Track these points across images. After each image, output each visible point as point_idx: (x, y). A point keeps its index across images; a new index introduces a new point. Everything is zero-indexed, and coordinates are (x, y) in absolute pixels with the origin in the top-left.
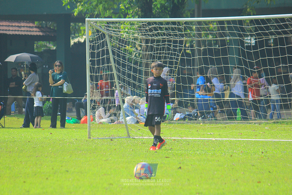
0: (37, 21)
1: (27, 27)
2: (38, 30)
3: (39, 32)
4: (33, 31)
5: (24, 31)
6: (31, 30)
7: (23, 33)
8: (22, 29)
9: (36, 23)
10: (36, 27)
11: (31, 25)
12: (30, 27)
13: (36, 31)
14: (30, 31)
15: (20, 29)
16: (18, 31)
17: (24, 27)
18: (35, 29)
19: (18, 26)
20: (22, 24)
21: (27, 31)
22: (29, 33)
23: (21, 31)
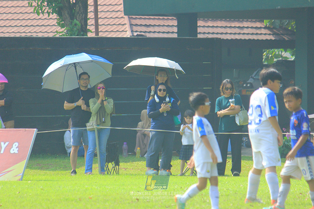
0: (266, 19)
1: (252, 28)
2: (268, 32)
3: (270, 34)
4: (261, 34)
5: (248, 34)
6: (259, 31)
7: (247, 37)
8: (246, 31)
9: (266, 22)
10: (266, 28)
11: (258, 25)
12: (256, 28)
13: (265, 34)
14: (257, 34)
15: (242, 32)
16: (239, 34)
17: (247, 27)
18: (263, 31)
19: (239, 27)
20: (245, 24)
21: (252, 34)
22: (255, 37)
23: (244, 34)
